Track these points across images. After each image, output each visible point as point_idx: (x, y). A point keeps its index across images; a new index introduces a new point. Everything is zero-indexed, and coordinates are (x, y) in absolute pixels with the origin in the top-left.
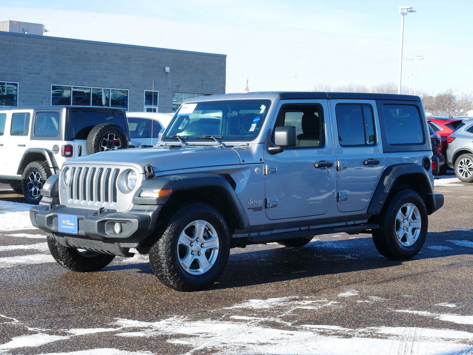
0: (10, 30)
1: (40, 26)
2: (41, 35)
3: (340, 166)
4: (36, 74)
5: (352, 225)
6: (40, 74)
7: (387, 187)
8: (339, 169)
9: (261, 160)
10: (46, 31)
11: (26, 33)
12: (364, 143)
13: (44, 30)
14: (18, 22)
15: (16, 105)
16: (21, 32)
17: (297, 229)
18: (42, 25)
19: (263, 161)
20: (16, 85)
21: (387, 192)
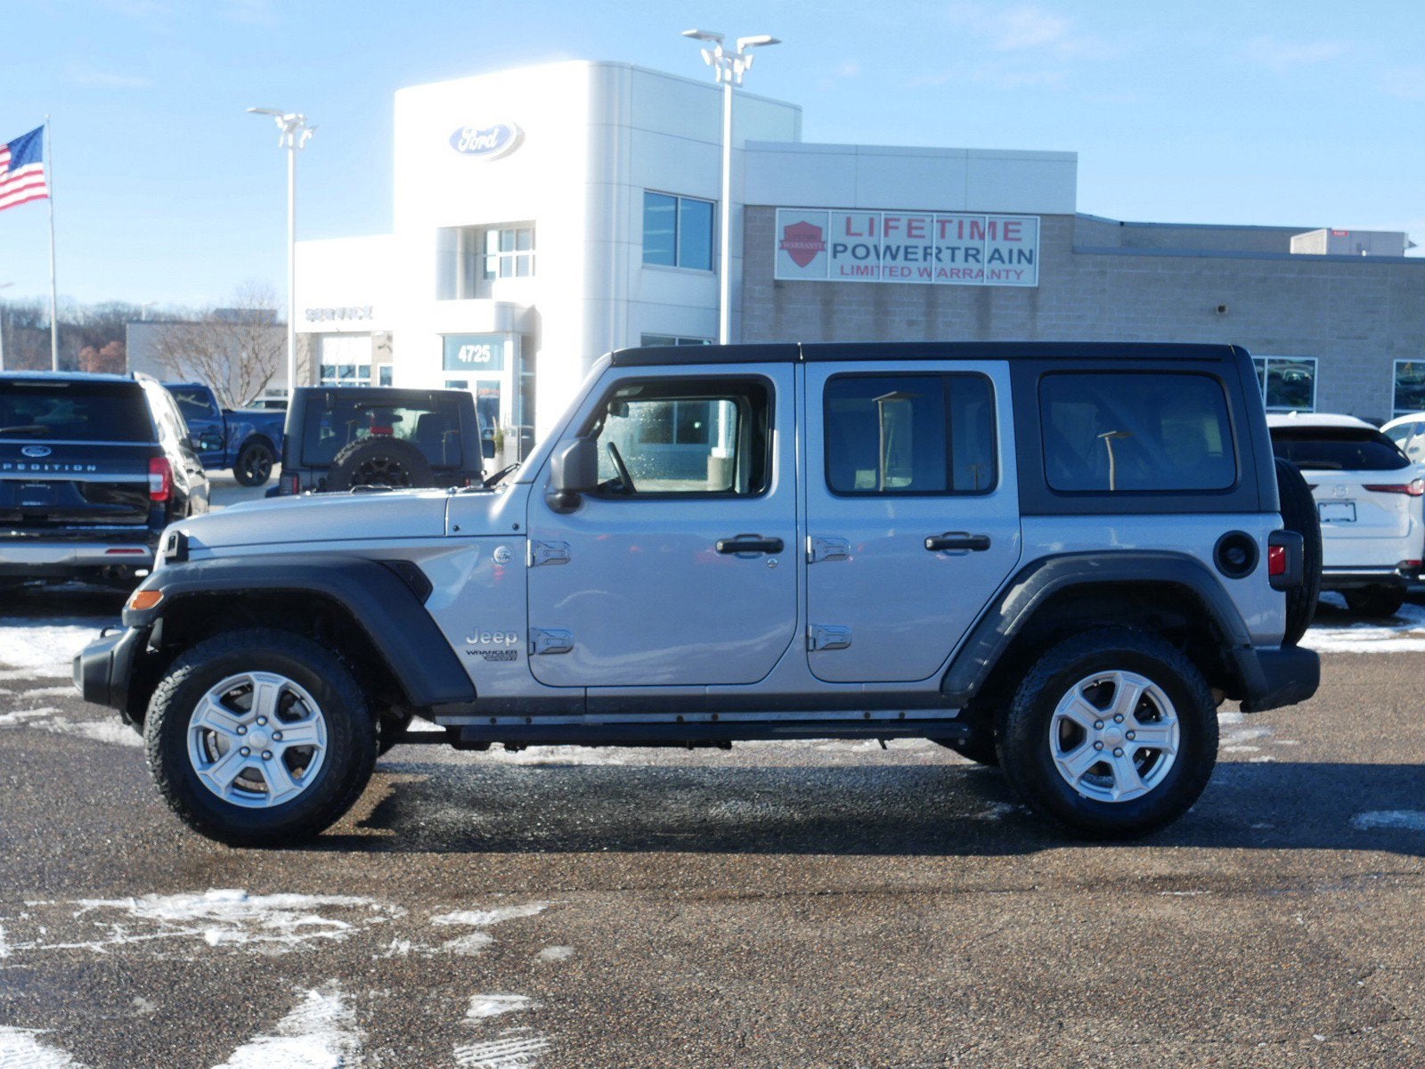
0: (1329, 249)
1: (1400, 236)
2: (1400, 255)
3: (813, 551)
4: (1360, 338)
5: (892, 721)
6: (1366, 338)
7: (1008, 619)
8: (810, 559)
9: (516, 527)
10: (1412, 245)
11: (1364, 253)
12: (942, 487)
13: (1406, 244)
14: (1346, 232)
15: (1311, 406)
16: (1354, 252)
17: (670, 717)
18: (1403, 233)
19: (522, 530)
20: (1312, 363)
21: (1006, 633)
